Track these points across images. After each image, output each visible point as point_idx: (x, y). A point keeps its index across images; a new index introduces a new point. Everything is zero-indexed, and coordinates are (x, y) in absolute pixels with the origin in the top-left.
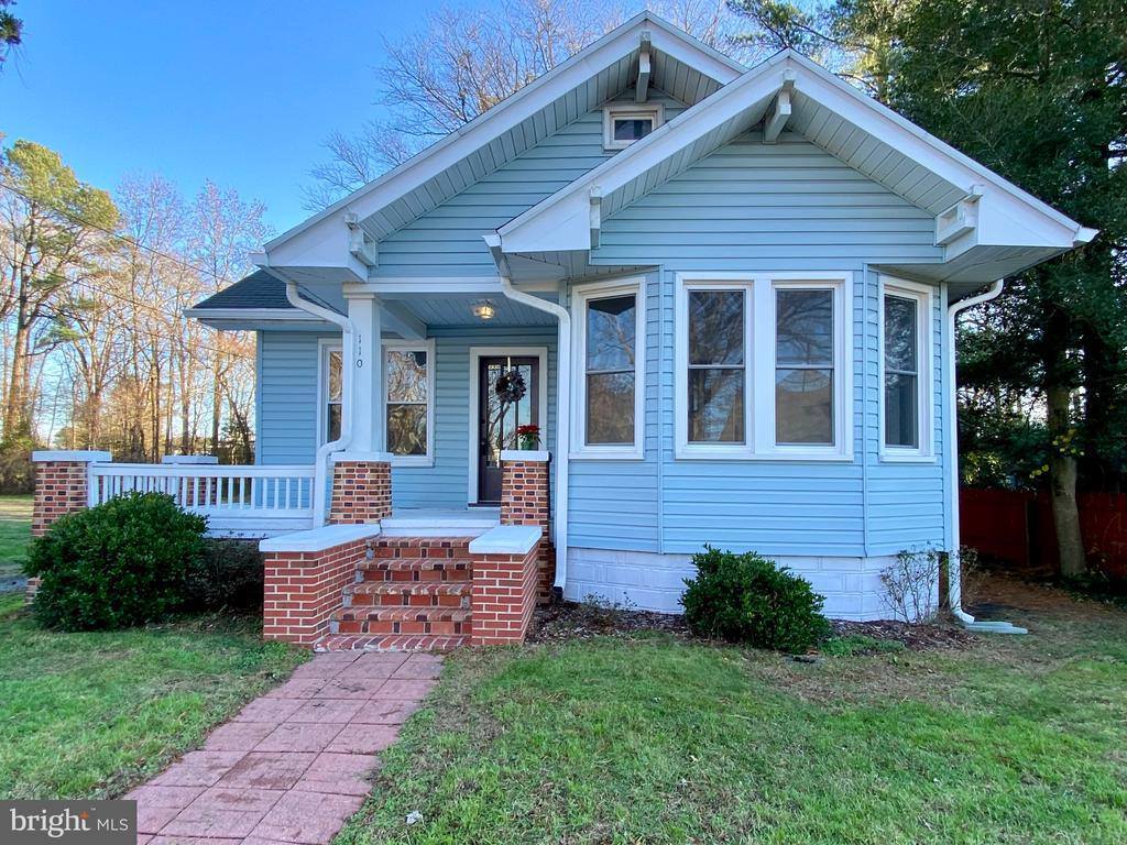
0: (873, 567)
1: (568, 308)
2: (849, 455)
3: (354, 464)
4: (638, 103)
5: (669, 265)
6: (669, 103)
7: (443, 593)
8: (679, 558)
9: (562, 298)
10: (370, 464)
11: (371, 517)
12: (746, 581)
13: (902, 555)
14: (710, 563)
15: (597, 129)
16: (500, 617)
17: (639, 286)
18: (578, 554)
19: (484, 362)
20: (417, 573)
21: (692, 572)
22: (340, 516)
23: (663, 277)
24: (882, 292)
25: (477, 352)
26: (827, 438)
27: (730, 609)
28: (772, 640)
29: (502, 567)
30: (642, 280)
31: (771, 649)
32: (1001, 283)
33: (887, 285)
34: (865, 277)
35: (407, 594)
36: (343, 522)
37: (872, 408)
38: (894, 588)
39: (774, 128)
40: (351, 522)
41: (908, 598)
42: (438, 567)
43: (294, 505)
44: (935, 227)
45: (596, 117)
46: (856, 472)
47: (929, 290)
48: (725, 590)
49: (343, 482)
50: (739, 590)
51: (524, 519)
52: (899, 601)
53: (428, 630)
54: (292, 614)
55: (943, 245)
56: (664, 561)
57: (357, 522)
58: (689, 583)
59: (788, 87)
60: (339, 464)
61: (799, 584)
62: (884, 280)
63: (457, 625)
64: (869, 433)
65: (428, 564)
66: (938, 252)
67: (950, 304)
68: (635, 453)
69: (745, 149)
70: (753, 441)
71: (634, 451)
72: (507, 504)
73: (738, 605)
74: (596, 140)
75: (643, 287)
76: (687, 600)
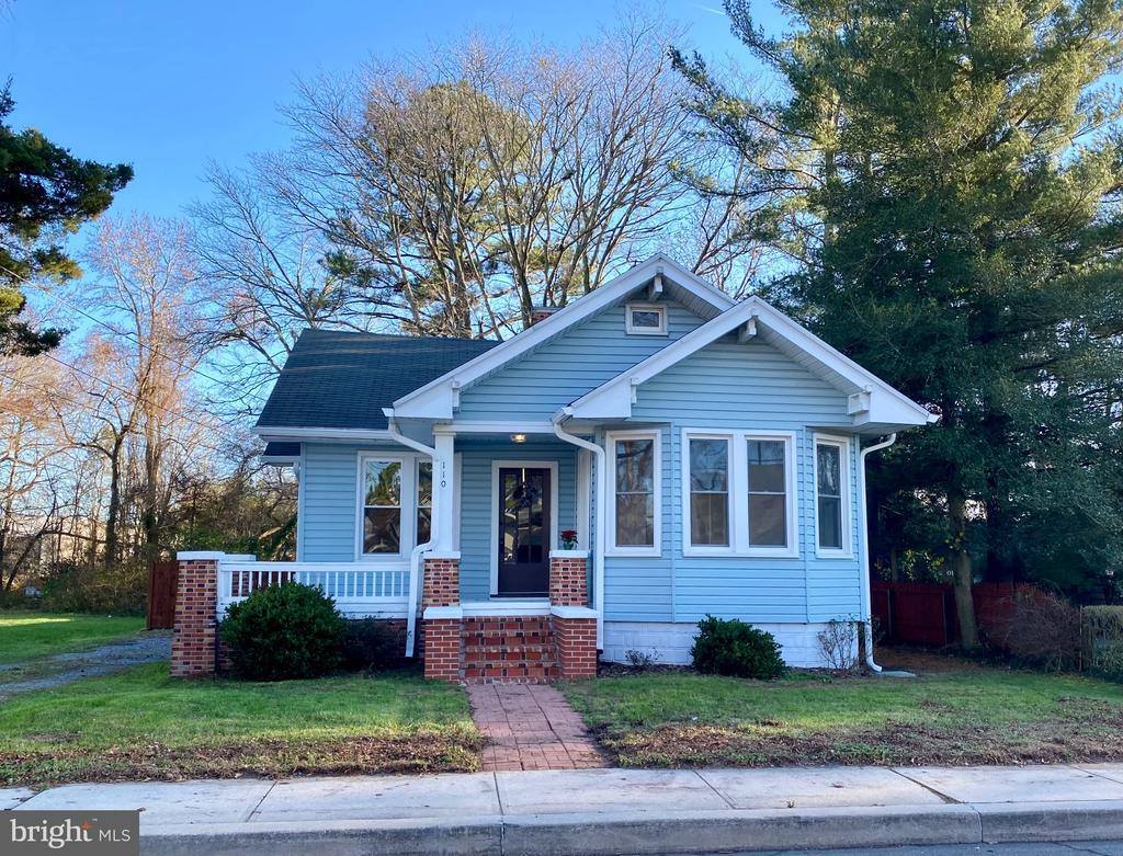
0: (813, 630)
1: (603, 447)
2: (797, 555)
3: (440, 560)
4: (651, 303)
5: (678, 422)
6: (672, 304)
7: (529, 651)
8: (686, 626)
9: (598, 439)
10: (453, 560)
11: (454, 601)
12: (736, 633)
13: (832, 623)
14: (710, 626)
15: (621, 319)
16: (583, 660)
17: (657, 436)
18: (611, 627)
19: (504, 472)
20: (503, 639)
21: (697, 631)
22: (430, 601)
23: (674, 431)
24: (815, 443)
25: (497, 465)
26: (783, 543)
27: (725, 652)
28: (751, 672)
29: (584, 627)
30: (658, 432)
31: (751, 678)
32: (894, 435)
33: (819, 439)
34: (804, 435)
35: (504, 652)
36: (432, 605)
37: (810, 522)
38: (828, 647)
39: (744, 337)
40: (439, 605)
41: (836, 651)
42: (519, 635)
43: (388, 593)
44: (847, 402)
45: (621, 311)
46: (799, 565)
47: (847, 440)
48: (721, 640)
49: (432, 574)
50: (731, 641)
51: (570, 601)
52: (830, 653)
53: (526, 673)
54: (445, 661)
55: (853, 415)
56: (675, 628)
57: (444, 605)
58: (696, 639)
59: (755, 318)
60: (428, 561)
61: (768, 636)
62: (816, 436)
63: (546, 670)
64: (809, 540)
65: (511, 633)
66: (849, 420)
67: (861, 449)
68: (655, 551)
69: (727, 347)
70: (734, 544)
71: (655, 550)
72: (558, 590)
73: (731, 650)
74: (621, 327)
75: (659, 436)
76: (694, 652)
